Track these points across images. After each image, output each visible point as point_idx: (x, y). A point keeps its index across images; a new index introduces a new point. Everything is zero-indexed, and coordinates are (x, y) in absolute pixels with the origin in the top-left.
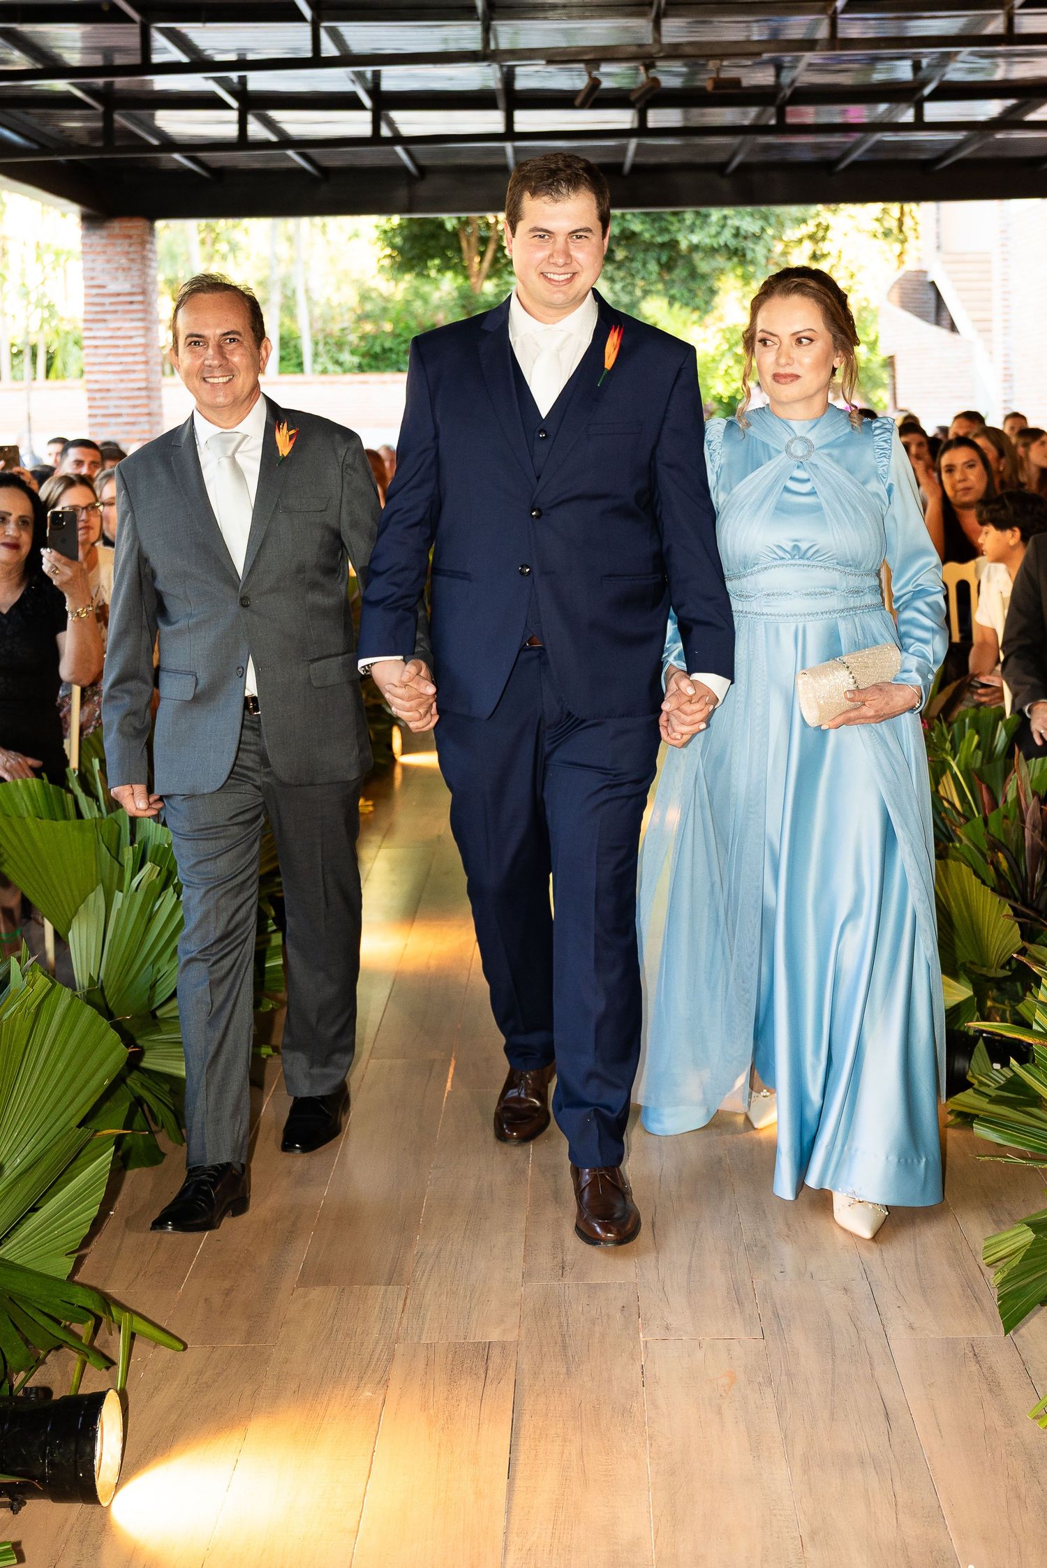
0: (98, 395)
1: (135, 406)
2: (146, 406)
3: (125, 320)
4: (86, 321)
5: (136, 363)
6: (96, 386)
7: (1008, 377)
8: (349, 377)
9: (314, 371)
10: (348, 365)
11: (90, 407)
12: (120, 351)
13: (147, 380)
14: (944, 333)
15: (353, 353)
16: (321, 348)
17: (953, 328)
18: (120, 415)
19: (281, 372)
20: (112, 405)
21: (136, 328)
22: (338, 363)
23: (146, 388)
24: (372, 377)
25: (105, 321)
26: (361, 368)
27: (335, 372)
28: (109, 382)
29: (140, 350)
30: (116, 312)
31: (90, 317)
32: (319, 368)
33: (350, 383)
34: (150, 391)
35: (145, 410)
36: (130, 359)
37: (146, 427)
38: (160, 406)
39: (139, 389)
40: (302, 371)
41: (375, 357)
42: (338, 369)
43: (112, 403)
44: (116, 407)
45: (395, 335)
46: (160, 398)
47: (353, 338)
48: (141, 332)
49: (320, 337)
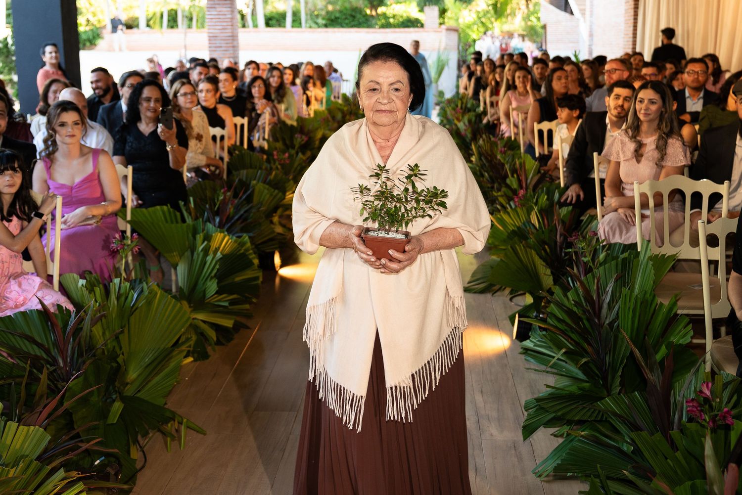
0: (212, 38)
1: (227, 43)
2: (232, 43)
3: (223, 8)
4: (208, 8)
5: (228, 25)
6: (211, 35)
7: (591, 35)
8: (320, 30)
9: (306, 27)
10: (320, 24)
11: (210, 43)
12: (221, 20)
13: (232, 33)
14: (567, 15)
15: (323, 19)
16: (309, 17)
17: (572, 13)
18: (221, 47)
19: (293, 27)
20: (218, 43)
21: (228, 11)
22: (316, 23)
23: (232, 36)
24: (330, 30)
25: (214, 8)
26: (326, 26)
27: (314, 28)
28: (217, 33)
29: (229, 20)
30: (219, 4)
31: (209, 6)
32: (308, 25)
33: (321, 32)
34: (234, 37)
35: (231, 45)
36: (225, 24)
37: (232, 52)
38: (238, 43)
39: (229, 36)
40: (301, 27)
41: (332, 21)
42: (316, 26)
43: (217, 42)
44: (220, 43)
45: (341, 12)
46: (237, 40)
47: (323, 13)
48: (229, 13)
49: (309, 13)
